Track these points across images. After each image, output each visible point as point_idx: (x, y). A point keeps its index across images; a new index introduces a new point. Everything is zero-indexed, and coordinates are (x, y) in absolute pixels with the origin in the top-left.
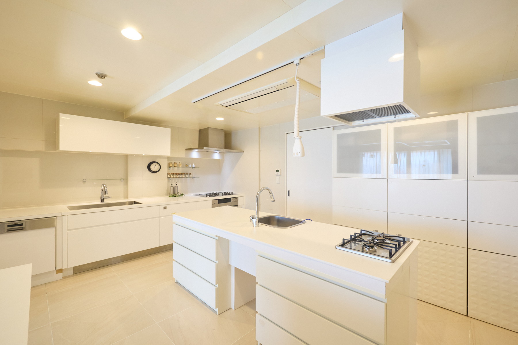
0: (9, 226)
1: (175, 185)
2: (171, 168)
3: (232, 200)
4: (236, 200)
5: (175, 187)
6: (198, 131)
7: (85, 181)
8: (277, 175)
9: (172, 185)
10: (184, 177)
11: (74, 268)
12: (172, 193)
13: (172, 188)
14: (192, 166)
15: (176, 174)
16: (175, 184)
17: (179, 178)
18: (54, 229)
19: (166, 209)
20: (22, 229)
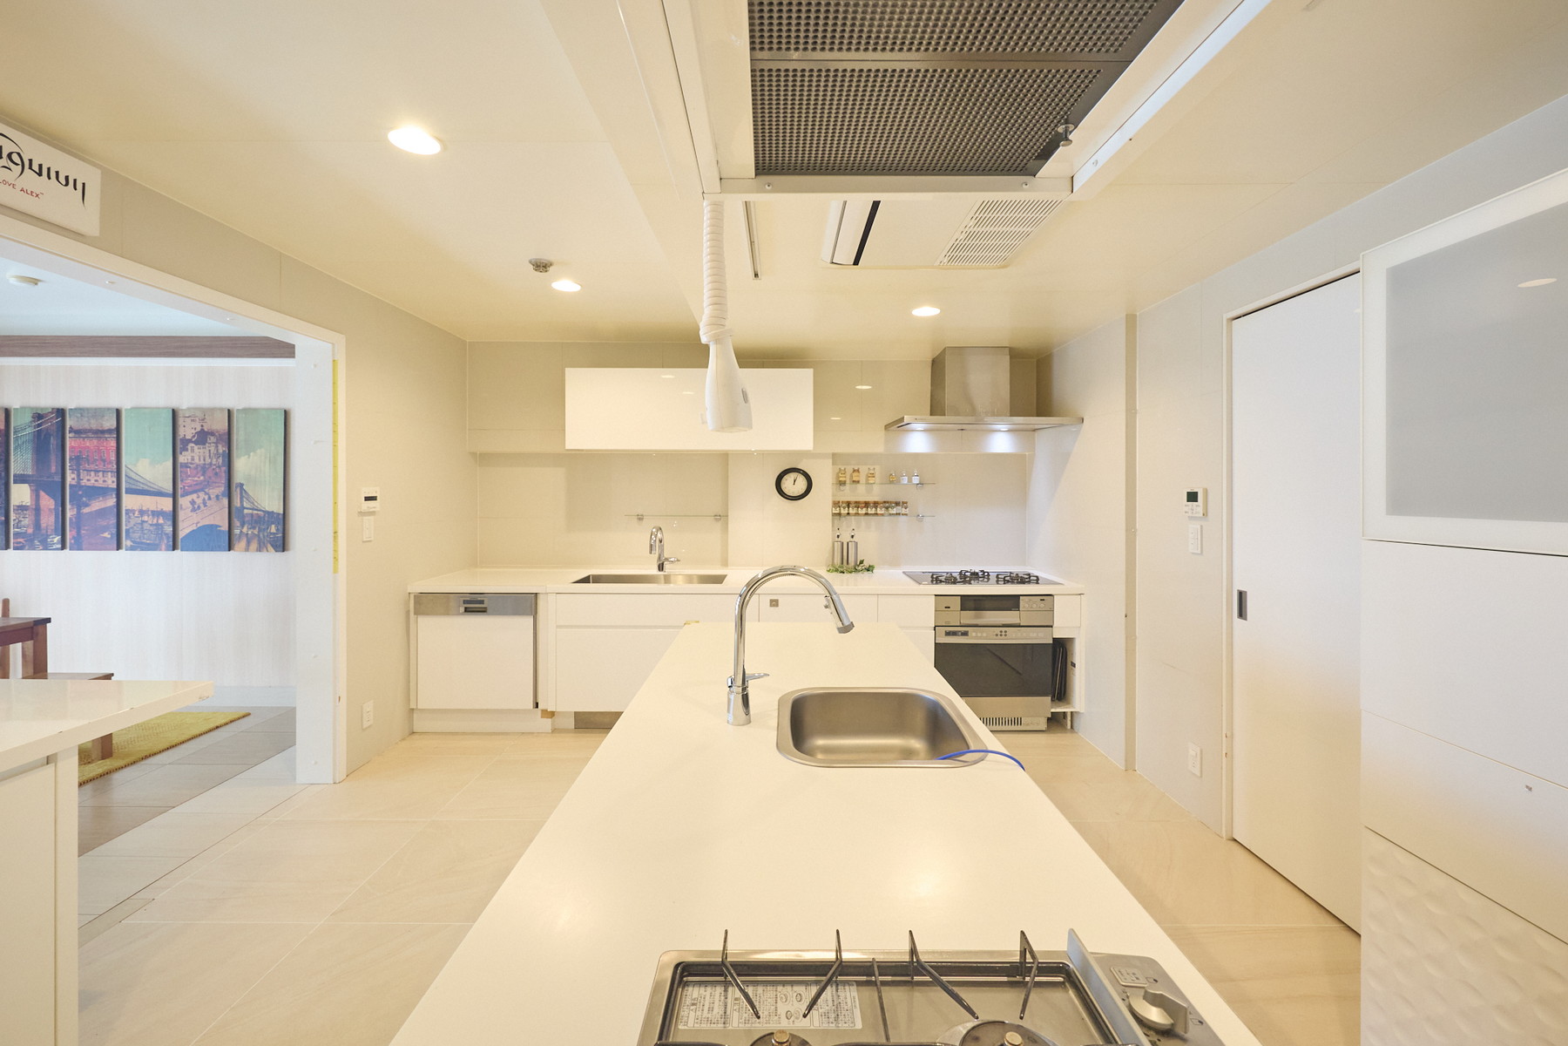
0: (465, 602)
1: (849, 539)
2: (848, 487)
3: (1023, 602)
4: (1042, 605)
5: (848, 544)
6: (930, 365)
7: (642, 519)
8: (1190, 514)
9: (838, 536)
10: (882, 515)
11: (576, 714)
12: (837, 561)
13: (838, 546)
14: (910, 480)
15: (857, 504)
16: (850, 537)
17: (866, 517)
18: (531, 619)
19: (777, 605)
20: (483, 611)
